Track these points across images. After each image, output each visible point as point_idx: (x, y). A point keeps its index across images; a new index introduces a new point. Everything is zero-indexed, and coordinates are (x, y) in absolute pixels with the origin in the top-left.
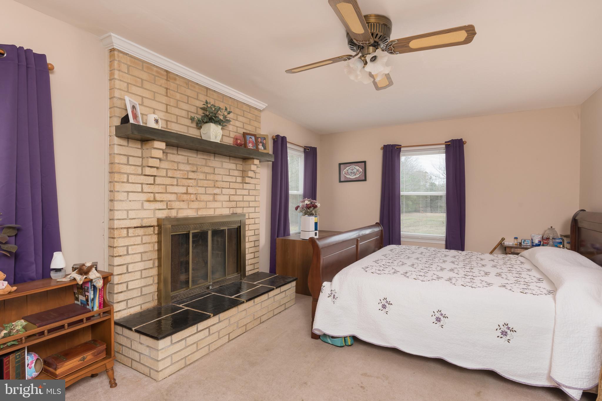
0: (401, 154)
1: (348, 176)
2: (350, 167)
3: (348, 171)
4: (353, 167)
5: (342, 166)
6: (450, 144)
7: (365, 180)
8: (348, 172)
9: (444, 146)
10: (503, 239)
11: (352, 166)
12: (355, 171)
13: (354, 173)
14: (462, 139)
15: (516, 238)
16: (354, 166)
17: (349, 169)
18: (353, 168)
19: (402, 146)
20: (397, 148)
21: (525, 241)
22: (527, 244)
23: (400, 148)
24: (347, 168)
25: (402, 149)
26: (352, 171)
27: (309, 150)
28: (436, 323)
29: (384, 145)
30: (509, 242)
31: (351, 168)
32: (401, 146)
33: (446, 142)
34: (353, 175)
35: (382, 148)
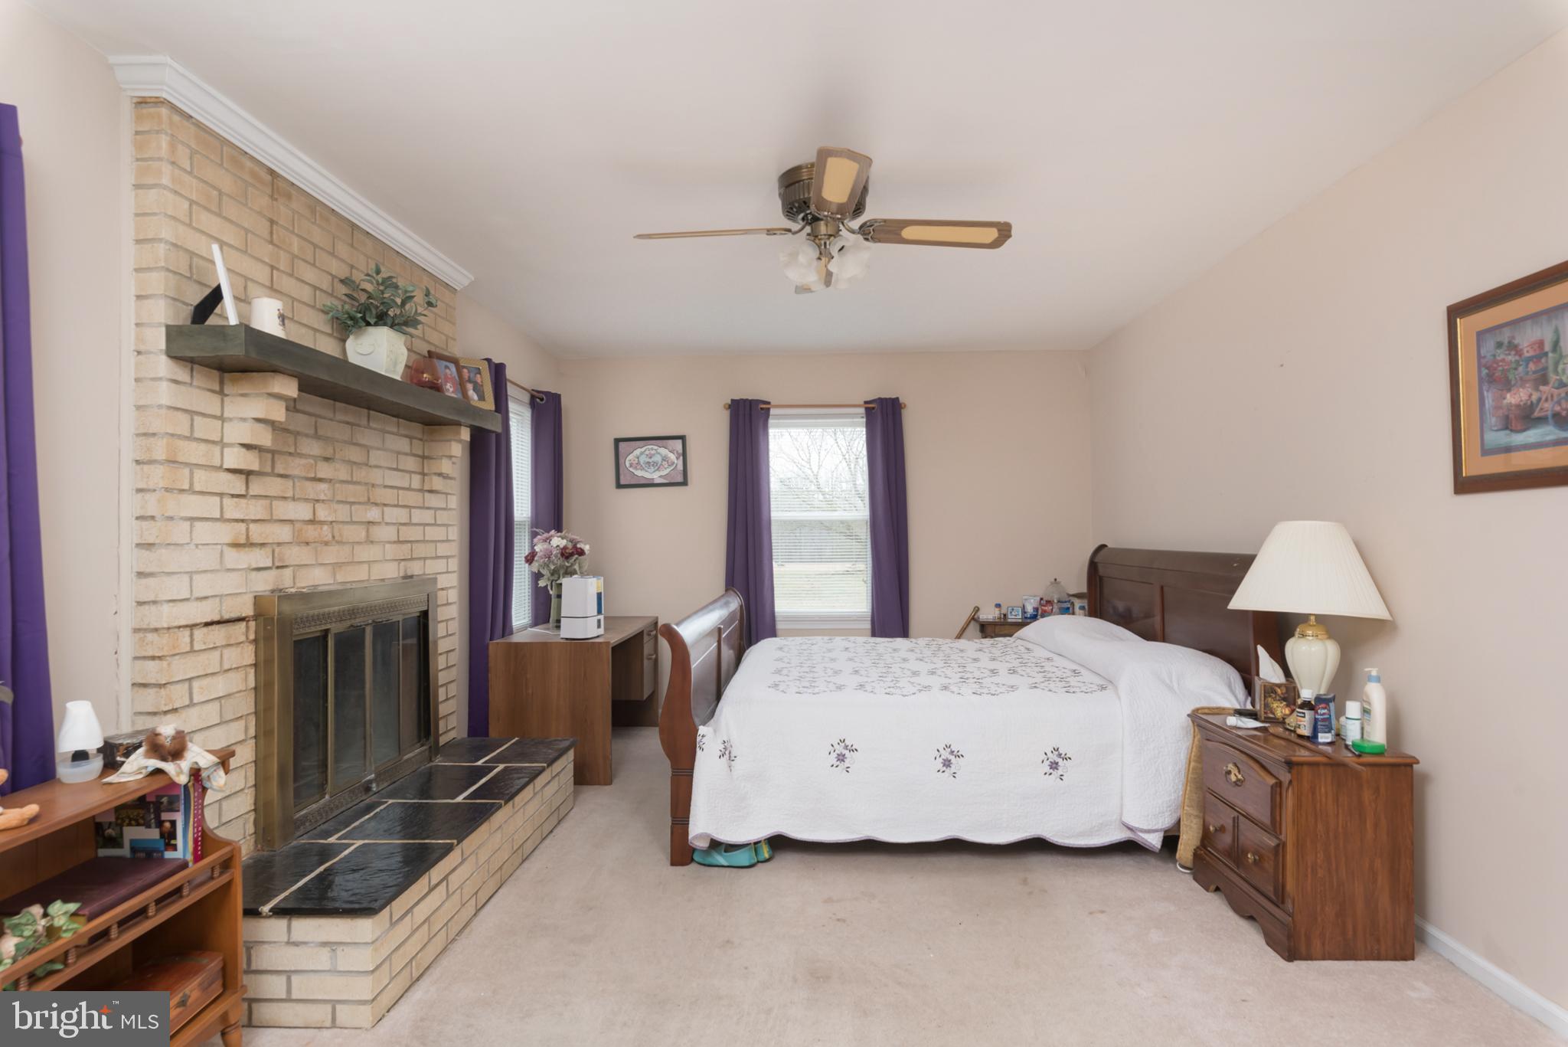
0: (771, 421)
1: (639, 473)
2: (645, 448)
3: (638, 458)
4: (652, 449)
5: (622, 445)
6: (873, 408)
7: (685, 483)
8: (638, 463)
9: (862, 410)
10: (977, 610)
11: (650, 447)
12: (657, 458)
13: (655, 464)
14: (898, 398)
15: (998, 606)
16: (656, 447)
17: (642, 453)
18: (653, 452)
19: (772, 404)
20: (762, 409)
21: (1013, 609)
22: (1016, 616)
23: (769, 409)
24: (637, 452)
25: (772, 411)
26: (650, 461)
27: (544, 402)
28: (944, 772)
29: (732, 400)
30: (989, 614)
31: (647, 452)
32: (769, 403)
33: (866, 402)
34: (652, 469)
35: (727, 406)
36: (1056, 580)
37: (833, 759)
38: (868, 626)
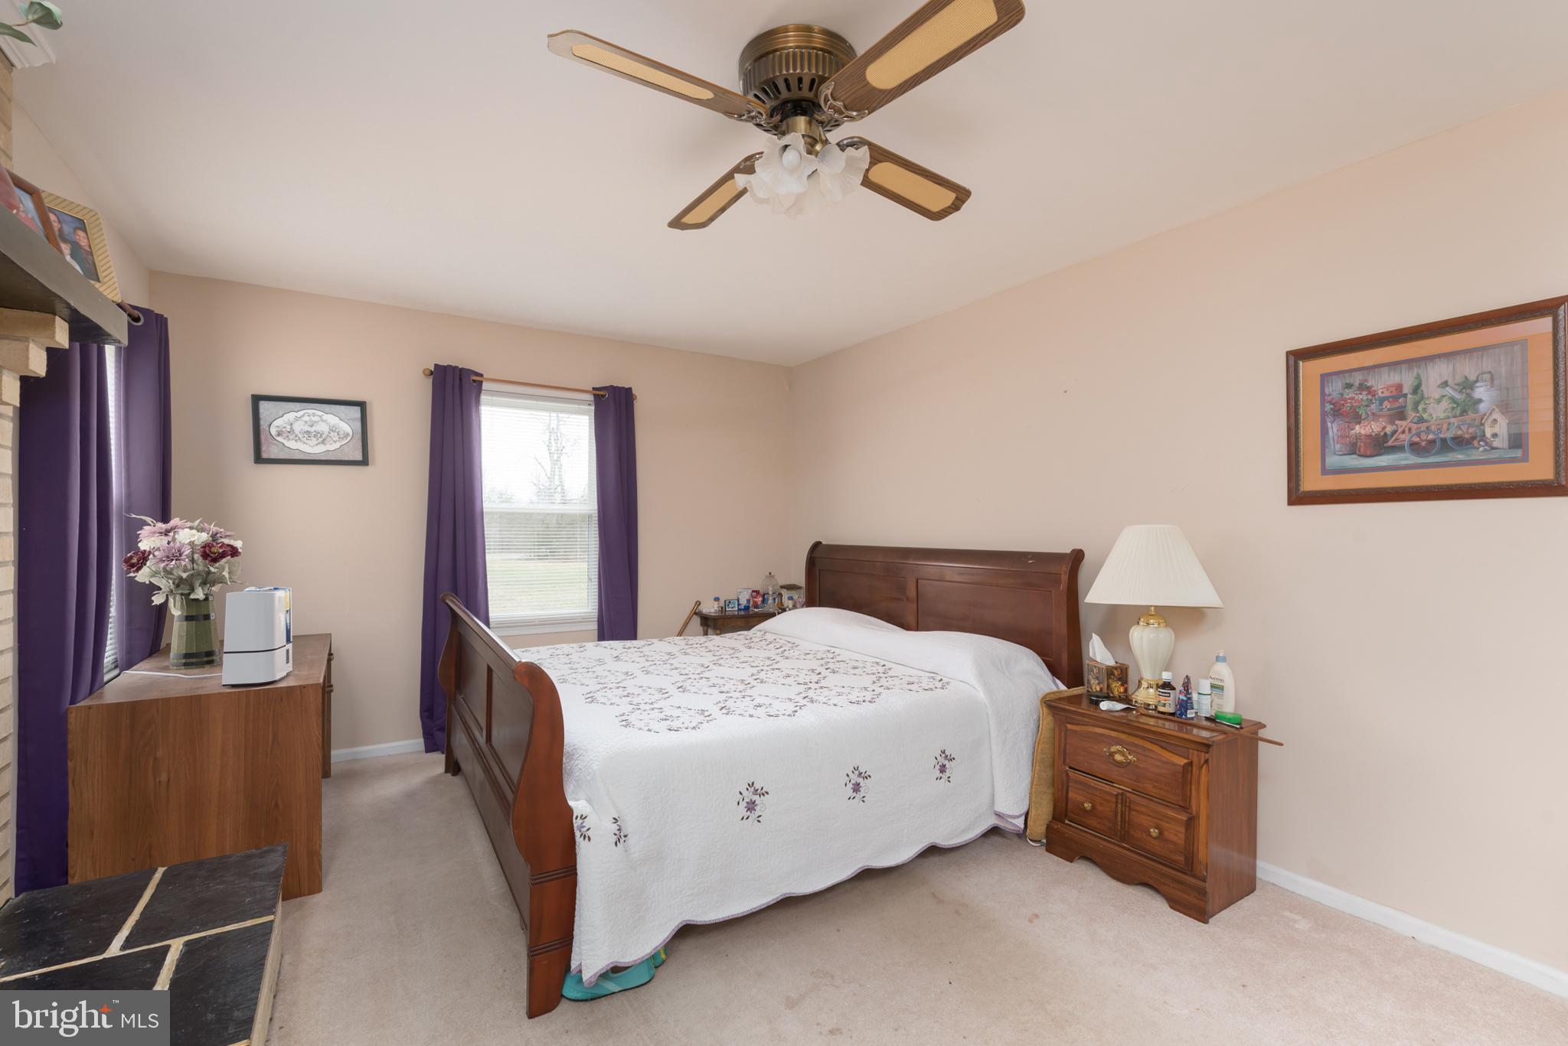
0: (483, 398)
1: (292, 444)
2: (302, 413)
3: (291, 425)
4: (314, 414)
5: (264, 404)
6: (603, 396)
7: (364, 462)
8: (291, 431)
9: (590, 397)
10: (698, 603)
11: (309, 411)
12: (323, 428)
13: (317, 435)
14: (630, 389)
15: (717, 599)
16: (321, 413)
17: (297, 419)
18: (316, 419)
19: (485, 376)
20: (474, 381)
21: (730, 602)
22: (732, 608)
23: (482, 382)
24: (291, 416)
25: (486, 386)
26: (312, 430)
27: (140, 324)
29: (436, 366)
30: (710, 608)
31: (306, 418)
32: (481, 375)
33: (594, 389)
34: (314, 441)
35: (428, 372)
36: (770, 573)
37: (742, 810)
38: (594, 626)
